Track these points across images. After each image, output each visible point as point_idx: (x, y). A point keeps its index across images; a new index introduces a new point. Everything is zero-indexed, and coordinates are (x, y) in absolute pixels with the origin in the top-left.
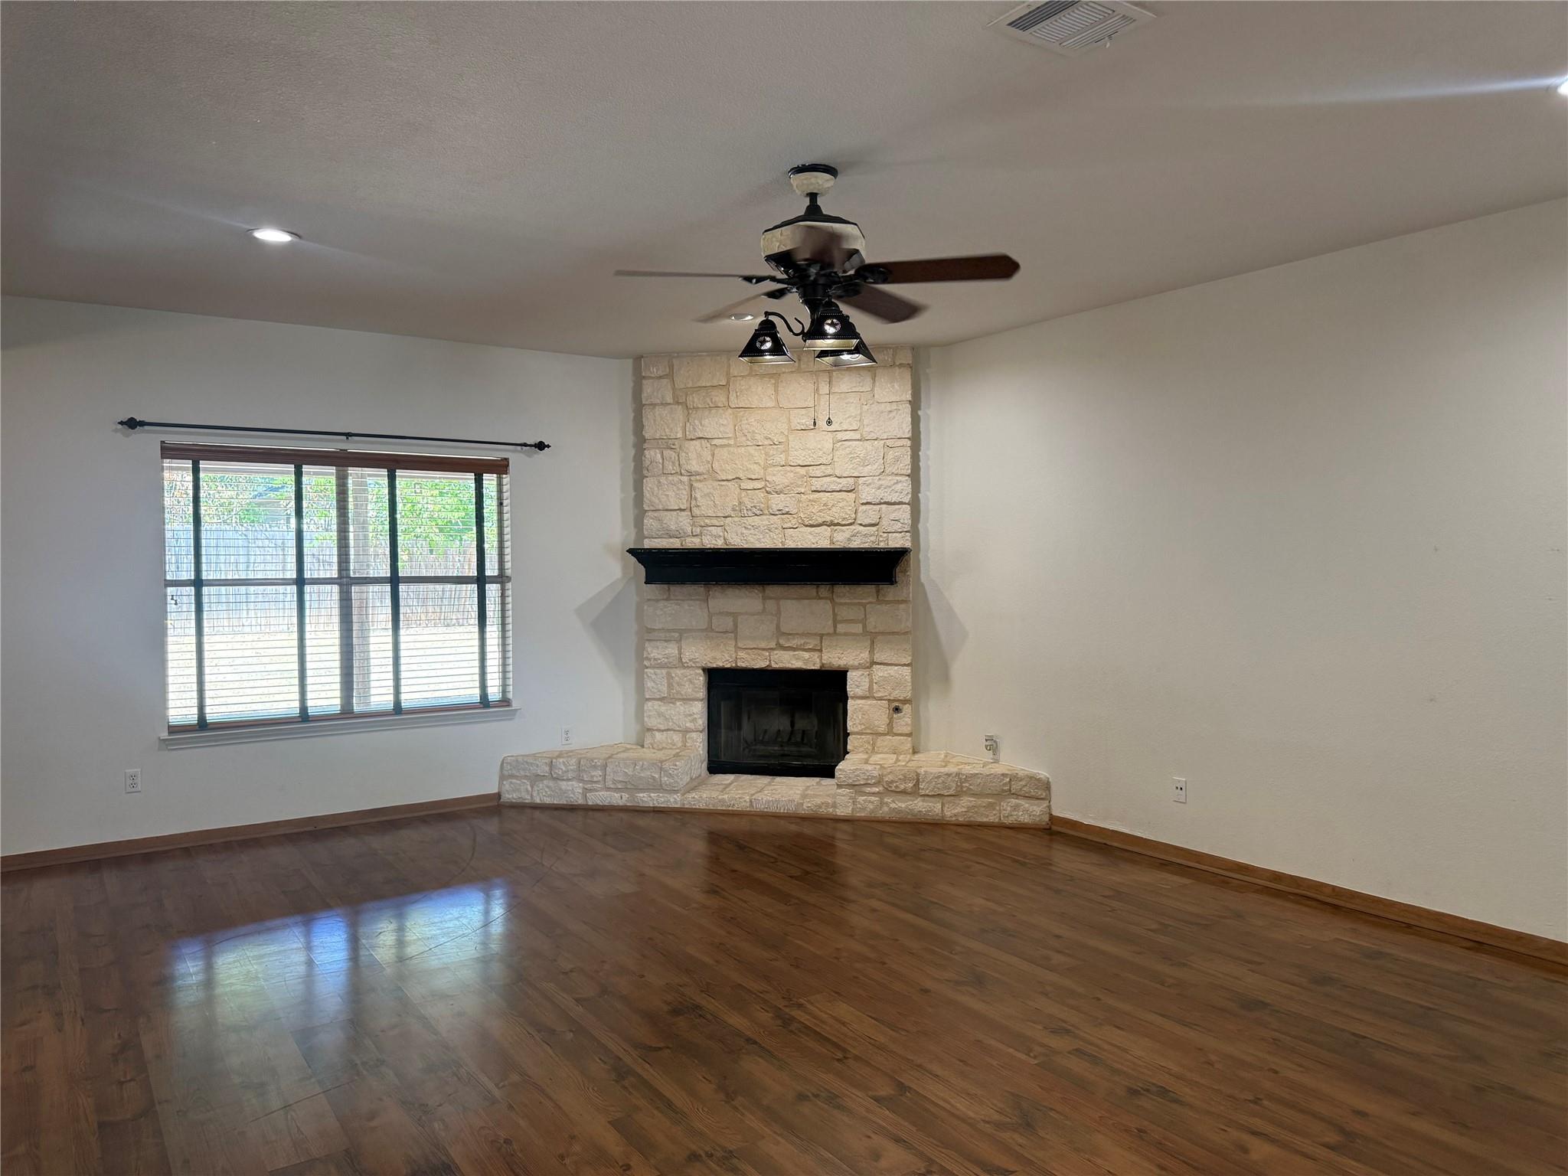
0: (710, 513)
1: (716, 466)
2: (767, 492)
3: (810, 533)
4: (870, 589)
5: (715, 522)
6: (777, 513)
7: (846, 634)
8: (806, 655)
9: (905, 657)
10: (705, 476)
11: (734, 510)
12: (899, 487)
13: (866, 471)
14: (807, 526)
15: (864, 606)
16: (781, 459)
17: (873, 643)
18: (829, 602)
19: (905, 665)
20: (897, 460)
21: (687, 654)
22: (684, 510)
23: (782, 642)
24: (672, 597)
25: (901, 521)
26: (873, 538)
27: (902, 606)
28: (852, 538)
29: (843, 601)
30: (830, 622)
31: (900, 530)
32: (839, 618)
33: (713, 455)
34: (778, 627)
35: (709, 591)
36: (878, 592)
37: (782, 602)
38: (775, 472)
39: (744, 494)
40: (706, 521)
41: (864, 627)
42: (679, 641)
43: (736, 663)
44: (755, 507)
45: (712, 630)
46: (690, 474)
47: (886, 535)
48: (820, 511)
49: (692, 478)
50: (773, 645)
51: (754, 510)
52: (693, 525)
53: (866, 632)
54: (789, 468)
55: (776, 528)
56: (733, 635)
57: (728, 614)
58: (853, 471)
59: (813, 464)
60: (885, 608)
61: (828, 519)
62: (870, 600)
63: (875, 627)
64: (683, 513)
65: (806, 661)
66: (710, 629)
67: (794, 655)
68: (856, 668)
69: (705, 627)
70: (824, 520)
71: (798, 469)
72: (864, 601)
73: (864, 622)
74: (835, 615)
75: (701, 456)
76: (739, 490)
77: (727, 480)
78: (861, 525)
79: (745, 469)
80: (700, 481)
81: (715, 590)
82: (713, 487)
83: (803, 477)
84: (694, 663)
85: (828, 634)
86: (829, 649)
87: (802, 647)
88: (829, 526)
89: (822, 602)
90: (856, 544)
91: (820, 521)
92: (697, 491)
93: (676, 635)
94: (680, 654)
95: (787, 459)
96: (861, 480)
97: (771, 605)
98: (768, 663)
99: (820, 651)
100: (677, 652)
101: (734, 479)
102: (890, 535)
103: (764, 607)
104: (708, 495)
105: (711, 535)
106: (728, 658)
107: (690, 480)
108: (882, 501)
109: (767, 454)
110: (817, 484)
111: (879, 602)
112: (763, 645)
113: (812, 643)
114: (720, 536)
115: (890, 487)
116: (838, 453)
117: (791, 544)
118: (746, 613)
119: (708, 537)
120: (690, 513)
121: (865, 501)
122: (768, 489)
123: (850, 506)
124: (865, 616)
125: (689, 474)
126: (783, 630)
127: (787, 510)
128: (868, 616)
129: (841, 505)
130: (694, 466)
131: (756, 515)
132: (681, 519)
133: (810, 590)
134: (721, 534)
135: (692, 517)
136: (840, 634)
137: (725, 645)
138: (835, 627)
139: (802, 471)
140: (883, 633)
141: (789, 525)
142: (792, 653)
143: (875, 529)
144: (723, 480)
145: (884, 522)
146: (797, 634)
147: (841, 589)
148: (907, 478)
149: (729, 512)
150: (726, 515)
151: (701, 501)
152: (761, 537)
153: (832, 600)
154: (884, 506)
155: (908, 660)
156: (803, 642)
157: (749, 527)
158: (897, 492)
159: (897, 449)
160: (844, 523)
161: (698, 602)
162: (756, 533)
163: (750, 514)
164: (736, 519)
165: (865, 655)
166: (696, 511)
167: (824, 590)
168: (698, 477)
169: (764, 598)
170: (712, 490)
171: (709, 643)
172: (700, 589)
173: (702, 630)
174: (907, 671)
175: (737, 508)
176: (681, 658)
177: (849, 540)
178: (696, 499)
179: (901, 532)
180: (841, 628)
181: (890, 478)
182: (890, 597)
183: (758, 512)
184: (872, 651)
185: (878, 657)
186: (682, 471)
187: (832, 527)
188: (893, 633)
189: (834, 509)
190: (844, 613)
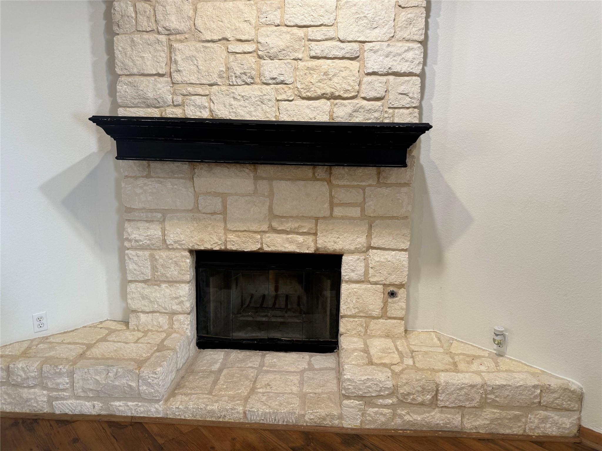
0: (193, 79)
1: (199, 23)
2: (260, 57)
3: (308, 107)
4: (371, 171)
5: (200, 90)
6: (270, 82)
7: (343, 218)
8: (300, 239)
9: (403, 242)
10: (187, 36)
11: (221, 77)
12: (410, 55)
13: (372, 35)
14: (303, 98)
15: (363, 188)
16: (275, 17)
17: (370, 227)
18: (325, 183)
19: (403, 250)
20: (410, 22)
21: (172, 236)
22: (162, 75)
23: (275, 224)
24: (152, 174)
25: (411, 95)
26: (376, 115)
27: (404, 190)
28: (354, 114)
29: (341, 183)
30: (327, 205)
31: (407, 106)
32: (335, 201)
33: (195, 10)
34: (271, 209)
35: (194, 169)
36: (379, 174)
37: (275, 183)
38: (269, 33)
39: (232, 58)
40: (189, 89)
41: (363, 210)
42: (162, 221)
43: (225, 244)
44: (245, 73)
45: (199, 211)
46: (169, 32)
47: (391, 111)
48: (319, 81)
49: (171, 37)
50: (265, 227)
51: (244, 77)
52: (174, 93)
53: (364, 216)
54: (285, 29)
55: (269, 100)
56: (221, 216)
57: (216, 194)
58: (358, 35)
59: (312, 24)
60: (385, 191)
61: (328, 90)
62: (370, 182)
63: (375, 211)
64: (161, 79)
65: (300, 245)
66: (196, 209)
67: (288, 239)
68: (352, 252)
69: (190, 208)
70: (323, 91)
71: (295, 30)
72: (363, 184)
73: (362, 205)
74: (331, 197)
75: (181, 10)
76: (225, 53)
77: (213, 41)
78: (364, 98)
79: (233, 28)
80: (181, 41)
81: (201, 169)
82: (196, 48)
83: (301, 39)
84: (179, 244)
85: (324, 218)
86: (324, 234)
87: (297, 230)
88: (328, 99)
89: (318, 184)
90: (359, 119)
91: (319, 92)
92: (177, 53)
93: (160, 215)
94: (164, 235)
95: (282, 17)
96: (367, 46)
97: (263, 185)
98: (259, 246)
99: (315, 234)
100: (160, 233)
101: (220, 40)
102: (396, 110)
103: (256, 188)
104: (191, 58)
105: (195, 106)
106: (217, 241)
107: (169, 39)
108: (390, 71)
109: (259, 10)
110: (317, 49)
111: (380, 184)
112: (255, 227)
113: (307, 226)
114: (205, 107)
115: (400, 55)
116: (341, 12)
117: (285, 117)
118: (236, 194)
119: (192, 108)
120: (169, 79)
121: (370, 71)
122: (260, 53)
123: (354, 76)
124: (364, 199)
125: (167, 32)
126: (276, 212)
127: (282, 78)
128: (366, 200)
129: (343, 74)
130: (174, 23)
131: (247, 84)
132: (159, 86)
133: (307, 171)
134: (207, 105)
135: (173, 83)
136: (337, 218)
137: (213, 226)
138: (332, 210)
139: (300, 32)
140: (382, 218)
141: (284, 97)
142: (284, 236)
143: (379, 103)
144: (208, 41)
145: (391, 96)
146: (291, 217)
147: (338, 171)
148: (419, 45)
149: (214, 78)
150: (212, 82)
151: (182, 65)
152: (252, 109)
153: (329, 182)
154: (391, 78)
155: (406, 245)
156: (297, 225)
157: (239, 97)
158: (407, 61)
159: (410, 10)
160: (345, 95)
161: (182, 181)
162: (246, 104)
163: (240, 82)
164: (224, 88)
165: (361, 240)
166: (177, 77)
167: (321, 171)
168: (178, 37)
169: (257, 178)
170: (195, 53)
171: (196, 225)
172: (185, 167)
173: (191, 211)
174: (404, 257)
175: (225, 75)
176: (164, 241)
177: (351, 115)
178: (176, 62)
179: (408, 108)
180: (338, 211)
181: (400, 44)
182: (392, 180)
183: (249, 80)
184: (369, 236)
185: (375, 242)
186: (160, 28)
187: (332, 101)
188: (392, 218)
189: (335, 79)
190: (341, 195)
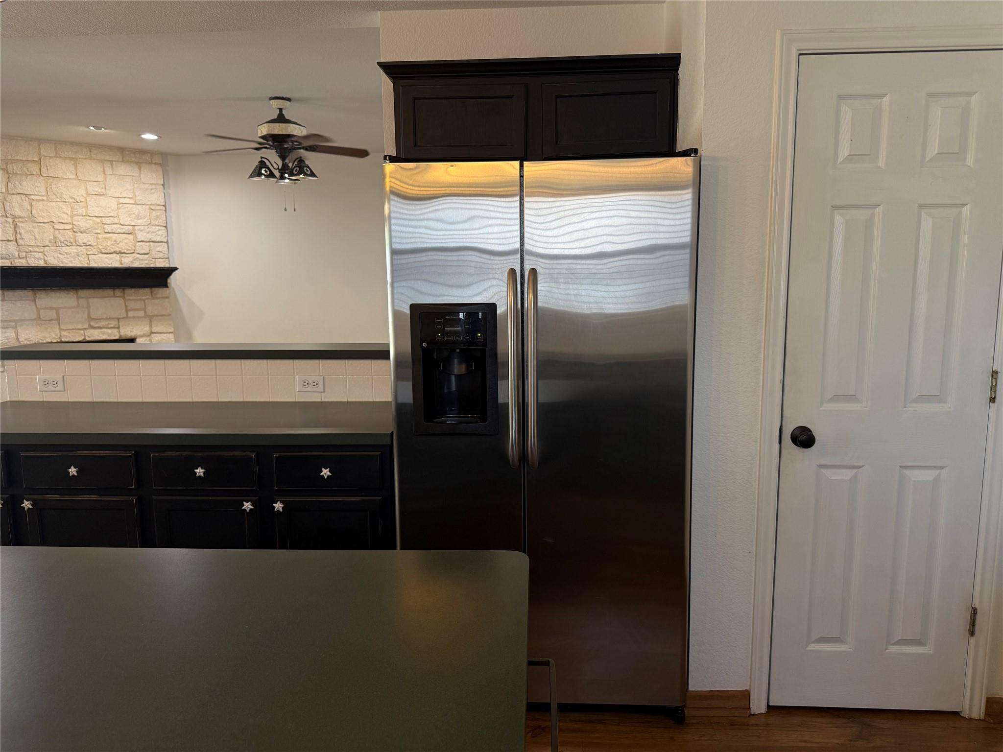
0: (32, 243)
1: (34, 212)
2: (74, 232)
3: (106, 258)
4: (148, 290)
5: (37, 249)
6: (83, 245)
7: (134, 317)
8: (109, 331)
9: (170, 328)
10: (27, 219)
11: (50, 242)
12: (160, 233)
13: (139, 222)
14: (103, 253)
15: (144, 300)
16: (83, 211)
17: (151, 321)
18: (121, 299)
19: (170, 333)
20: (158, 217)
21: (23, 336)
22: (11, 241)
23: (92, 324)
24: (6, 299)
25: (163, 252)
26: (146, 262)
27: (167, 300)
28: (134, 261)
29: (131, 298)
30: (124, 311)
31: (162, 257)
32: (128, 308)
33: (31, 206)
34: (89, 315)
35: (35, 294)
36: (152, 293)
37: (90, 300)
38: (79, 220)
39: (57, 232)
40: (30, 248)
41: (145, 312)
42: (15, 327)
43: (60, 338)
44: (67, 241)
45: (41, 319)
46: (14, 217)
47: (154, 260)
48: (112, 245)
49: (16, 220)
50: (86, 326)
51: (66, 242)
52: (19, 251)
53: (146, 316)
54: (88, 218)
55: (83, 254)
56: (56, 322)
57: (51, 308)
58: (131, 222)
59: (105, 216)
60: (157, 301)
61: (118, 250)
62: (148, 297)
63: (152, 312)
64: (10, 243)
65: (109, 335)
66: (39, 318)
67: (101, 332)
68: (141, 336)
69: (33, 318)
70: (115, 250)
71: (95, 219)
72: (144, 298)
73: (145, 310)
74: (126, 306)
75: (22, 206)
76: (53, 230)
77: (44, 223)
78: (138, 254)
79: (57, 216)
80: (22, 222)
81: (41, 294)
82: (33, 226)
83: (98, 223)
84: (28, 341)
85: (123, 318)
86: (124, 327)
87: (107, 326)
88: (118, 254)
89: (117, 299)
90: (136, 265)
91: (112, 250)
92: (21, 228)
93: (13, 324)
94: (17, 336)
95: (86, 212)
96: (136, 228)
97: (83, 302)
98: (83, 337)
99: (119, 328)
100: (14, 335)
101: (48, 222)
102: (157, 260)
103: (78, 303)
104: (30, 231)
105: (35, 258)
106: (54, 336)
107: (14, 221)
108: (151, 240)
109: (72, 208)
110: (108, 228)
111: (153, 298)
112: (80, 326)
113: (113, 323)
114: (41, 259)
115: (155, 232)
116: (120, 210)
117: (93, 264)
118: (65, 308)
119: (33, 259)
120: (15, 243)
121: (140, 240)
122: (75, 230)
123: (131, 242)
124: (145, 305)
125: (12, 217)
126: (93, 317)
127: (90, 243)
128: (147, 306)
129: (125, 241)
130: (17, 212)
131: (68, 246)
132: (10, 247)
133: (110, 292)
134: (42, 257)
135: (18, 245)
136: (130, 318)
137: (51, 328)
138: (127, 313)
139: (98, 220)
140: (157, 316)
141: (92, 253)
142: (99, 330)
143: (147, 256)
144: (41, 223)
145: (153, 252)
146: (102, 319)
147: (129, 291)
148: (164, 228)
149: (47, 243)
150: (45, 245)
151: (24, 236)
152: (72, 259)
153: (124, 298)
154: (152, 243)
155: (172, 330)
156: (107, 323)
157: (63, 253)
158: (159, 235)
159: (157, 211)
160: (127, 252)
161: (27, 302)
162: (68, 257)
163: (63, 245)
164: (53, 248)
165: (147, 329)
166: (20, 242)
167: (118, 292)
168: (20, 220)
169: (78, 298)
170: (32, 229)
171: (39, 328)
172: (29, 293)
173: (35, 320)
174: (171, 336)
175: (53, 241)
176: (18, 339)
177: (132, 262)
178: (20, 234)
179: (162, 259)
180: (131, 314)
181: (154, 227)
182: (160, 295)
183: (69, 244)
184: (151, 326)
185: (154, 329)
186: (8, 215)
187: (120, 254)
188: (162, 316)
189: (121, 244)
190: (131, 305)
